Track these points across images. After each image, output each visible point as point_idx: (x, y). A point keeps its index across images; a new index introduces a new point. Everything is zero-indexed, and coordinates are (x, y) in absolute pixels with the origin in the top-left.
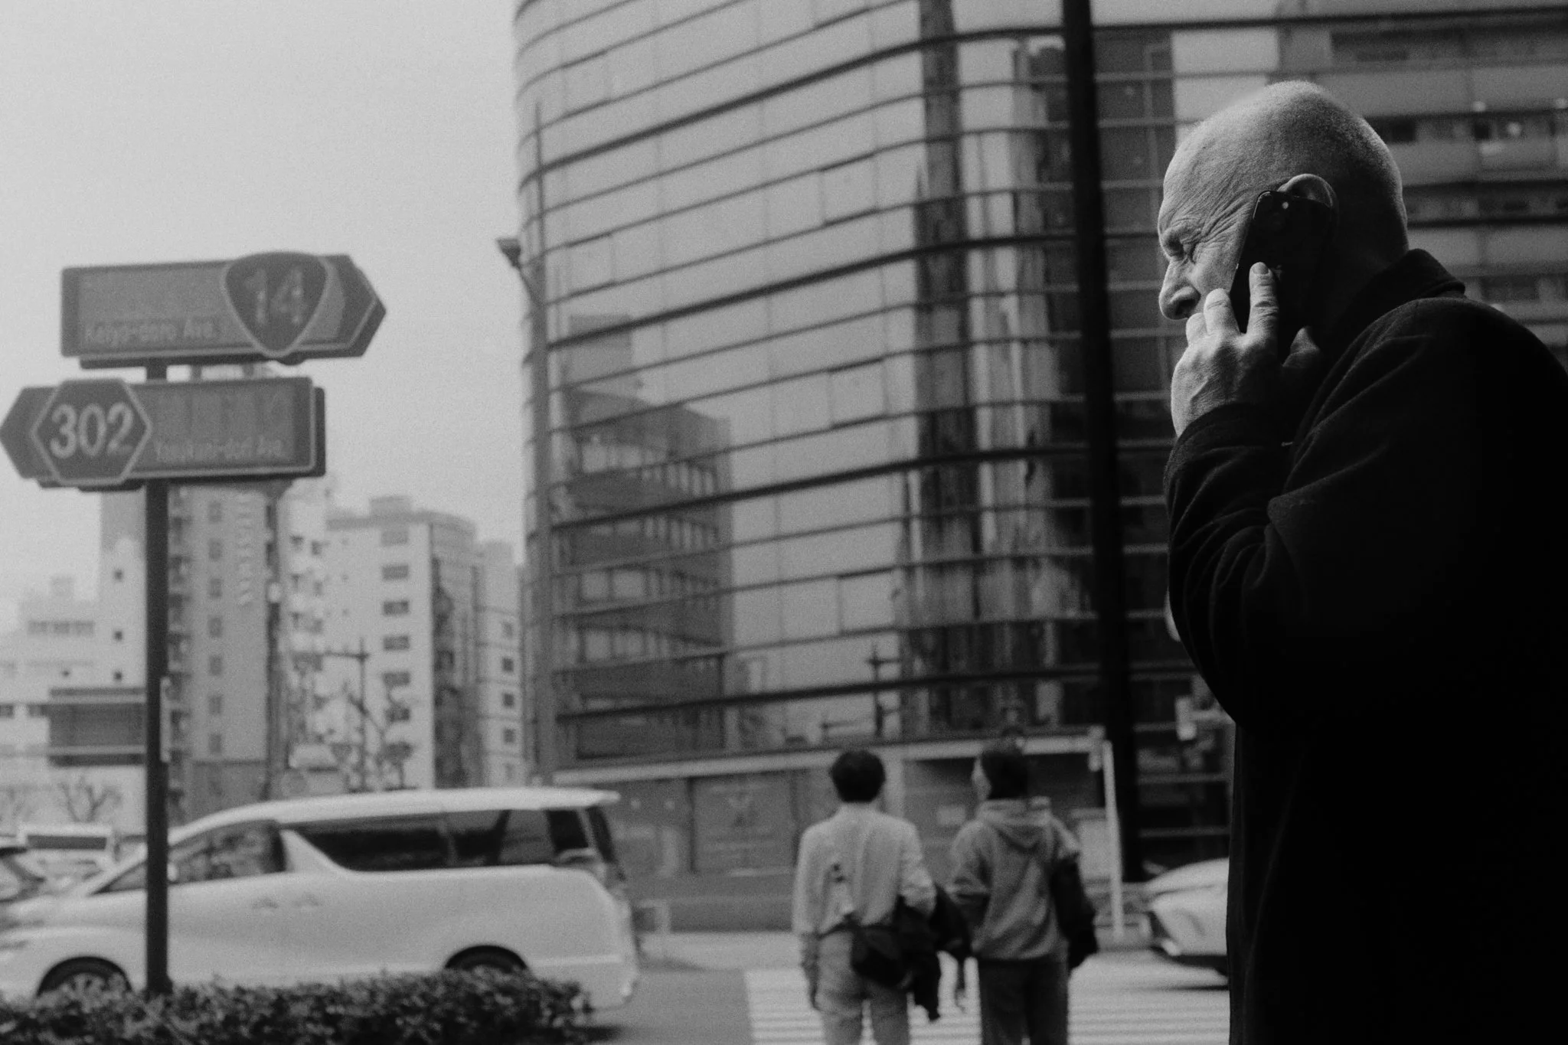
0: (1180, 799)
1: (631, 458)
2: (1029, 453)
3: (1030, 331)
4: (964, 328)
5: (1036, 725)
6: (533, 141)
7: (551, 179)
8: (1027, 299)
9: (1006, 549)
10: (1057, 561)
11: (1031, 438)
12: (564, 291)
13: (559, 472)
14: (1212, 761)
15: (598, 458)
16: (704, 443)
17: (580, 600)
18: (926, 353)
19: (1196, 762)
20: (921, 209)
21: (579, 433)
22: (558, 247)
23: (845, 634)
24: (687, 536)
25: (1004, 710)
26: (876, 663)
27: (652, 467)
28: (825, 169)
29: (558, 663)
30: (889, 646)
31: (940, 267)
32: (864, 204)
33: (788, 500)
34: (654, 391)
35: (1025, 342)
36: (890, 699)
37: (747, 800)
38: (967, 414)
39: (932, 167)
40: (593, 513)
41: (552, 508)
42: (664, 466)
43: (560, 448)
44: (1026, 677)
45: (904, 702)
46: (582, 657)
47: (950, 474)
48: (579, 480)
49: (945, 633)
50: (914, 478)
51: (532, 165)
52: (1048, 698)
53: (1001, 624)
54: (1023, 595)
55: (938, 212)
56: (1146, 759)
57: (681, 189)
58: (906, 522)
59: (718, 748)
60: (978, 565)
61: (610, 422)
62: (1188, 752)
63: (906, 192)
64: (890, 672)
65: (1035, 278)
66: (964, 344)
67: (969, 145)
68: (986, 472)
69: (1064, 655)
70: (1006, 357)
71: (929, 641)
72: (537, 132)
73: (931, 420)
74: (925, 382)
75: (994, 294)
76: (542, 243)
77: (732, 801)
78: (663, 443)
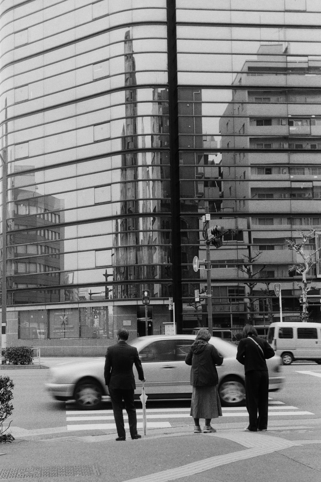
0: (195, 318)
1: (34, 211)
2: (154, 215)
3: (155, 178)
4: (136, 176)
5: (153, 296)
6: (4, 111)
7: (10, 123)
8: (155, 168)
9: (146, 243)
10: (161, 247)
11: (154, 210)
12: (13, 159)
13: (10, 215)
14: (204, 307)
15: (23, 211)
16: (56, 208)
17: (16, 255)
18: (124, 183)
19: (200, 308)
20: (124, 138)
21: (17, 203)
22: (12, 145)
23: (97, 268)
24: (50, 235)
25: (144, 292)
26: (106, 275)
27: (40, 214)
28: (95, 125)
29: (8, 274)
30: (110, 271)
31: (129, 157)
32: (107, 137)
33: (81, 226)
34: (41, 191)
35: (154, 181)
36: (110, 287)
37: (66, 317)
38: (136, 202)
39: (128, 125)
40: (21, 228)
41: (8, 226)
42: (43, 214)
43: (11, 207)
44: (151, 282)
45: (114, 288)
46: (16, 272)
47: (130, 220)
48: (17, 217)
49: (127, 267)
50: (119, 221)
51: (4, 119)
52: (157, 288)
53: (144, 265)
54: (151, 257)
55: (129, 140)
56: (185, 306)
57: (50, 129)
58: (117, 234)
59: (58, 301)
60: (138, 248)
61: (27, 200)
62: (198, 305)
63: (119, 133)
64: (110, 279)
65: (157, 161)
66: (136, 181)
67: (139, 119)
68: (141, 219)
69: (162, 276)
70: (148, 185)
71: (122, 270)
72: (6, 108)
73: (125, 203)
74: (124, 192)
75: (145, 166)
76: (7, 143)
77: (61, 317)
78: (43, 207)
